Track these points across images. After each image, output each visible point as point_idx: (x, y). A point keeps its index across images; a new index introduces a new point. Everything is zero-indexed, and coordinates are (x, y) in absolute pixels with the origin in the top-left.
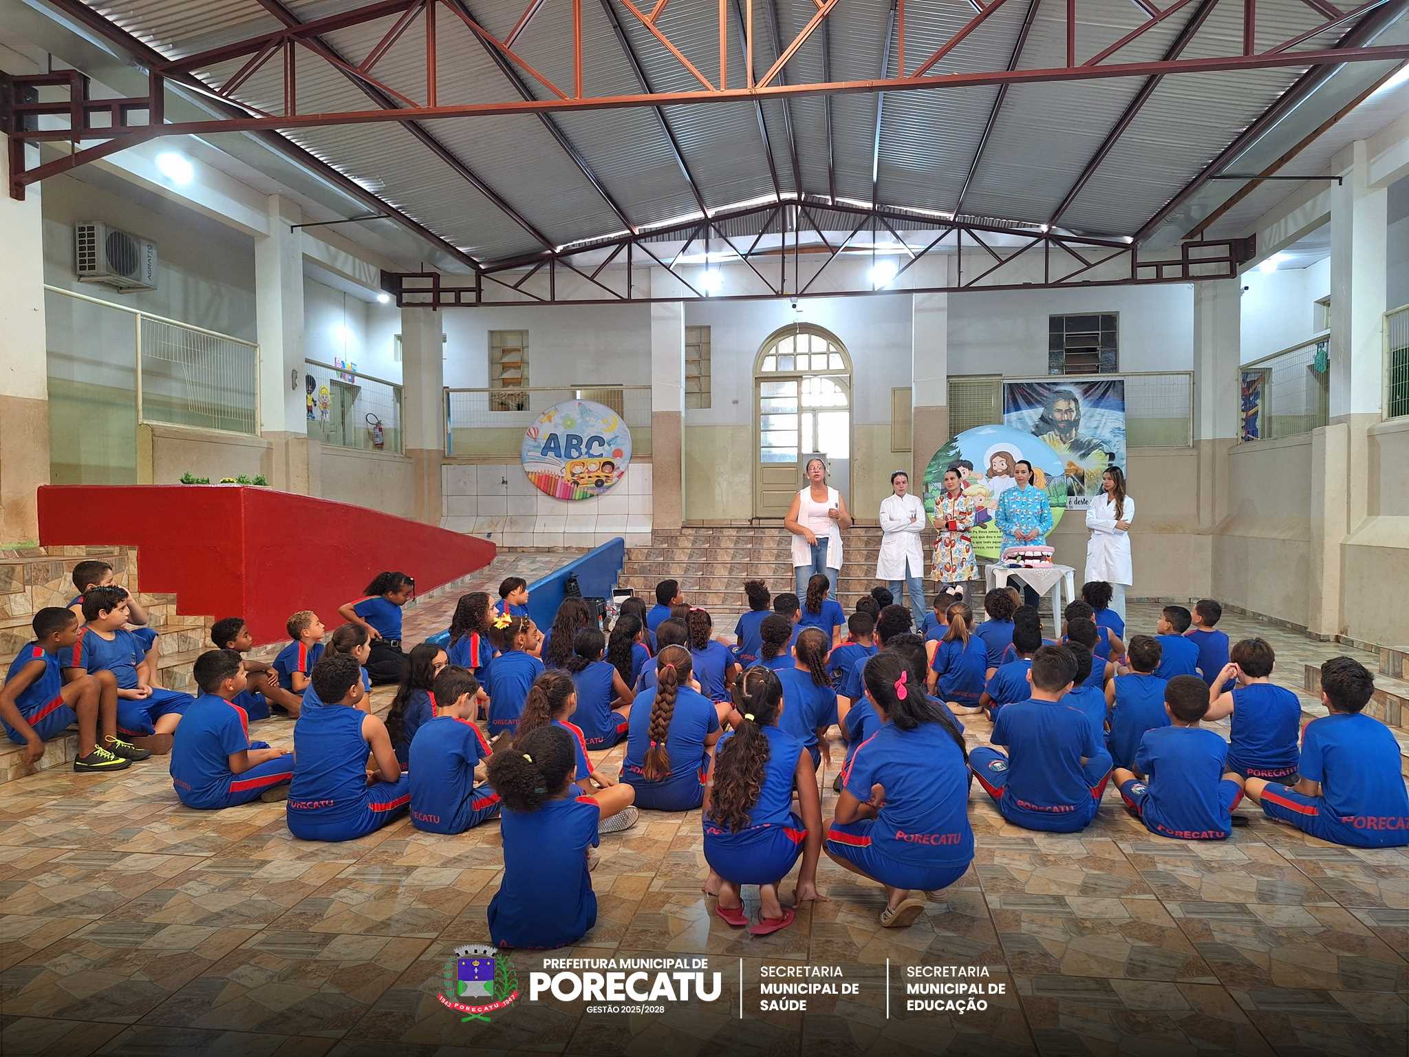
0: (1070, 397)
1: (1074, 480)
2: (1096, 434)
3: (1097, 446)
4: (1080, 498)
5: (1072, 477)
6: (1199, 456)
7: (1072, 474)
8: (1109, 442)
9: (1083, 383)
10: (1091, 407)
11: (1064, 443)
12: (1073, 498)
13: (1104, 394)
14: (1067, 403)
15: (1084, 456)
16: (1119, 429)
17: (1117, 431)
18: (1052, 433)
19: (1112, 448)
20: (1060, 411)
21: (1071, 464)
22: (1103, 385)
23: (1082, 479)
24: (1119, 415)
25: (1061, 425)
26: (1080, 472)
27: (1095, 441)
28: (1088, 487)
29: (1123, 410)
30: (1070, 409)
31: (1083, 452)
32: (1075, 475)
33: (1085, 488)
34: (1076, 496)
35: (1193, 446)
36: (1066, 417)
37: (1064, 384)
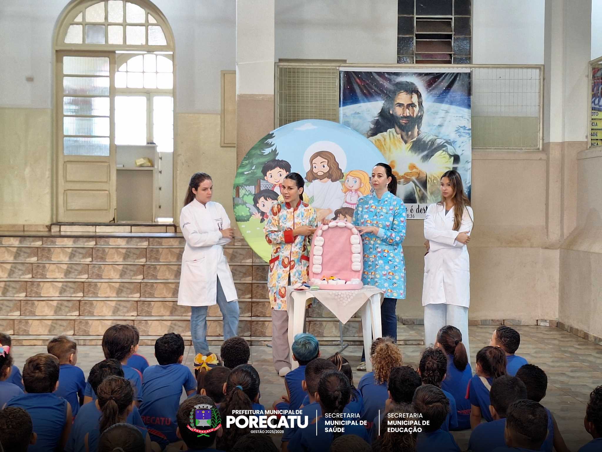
0: (412, 90)
1: (416, 185)
2: (439, 133)
3: (440, 147)
4: (422, 206)
5: (414, 182)
6: (548, 161)
7: (414, 178)
8: (454, 142)
9: (427, 74)
10: (435, 102)
11: (406, 142)
12: (415, 206)
13: (450, 86)
14: (409, 96)
15: (427, 157)
16: (464, 128)
17: (462, 130)
18: (393, 130)
19: (457, 149)
20: (400, 105)
21: (413, 167)
22: (447, 77)
23: (424, 184)
24: (466, 112)
25: (403, 122)
26: (423, 176)
27: (438, 141)
28: (432, 193)
29: (469, 106)
30: (413, 104)
31: (425, 153)
32: (417, 179)
33: (428, 194)
34: (418, 203)
35: (543, 149)
36: (408, 113)
37: (406, 74)
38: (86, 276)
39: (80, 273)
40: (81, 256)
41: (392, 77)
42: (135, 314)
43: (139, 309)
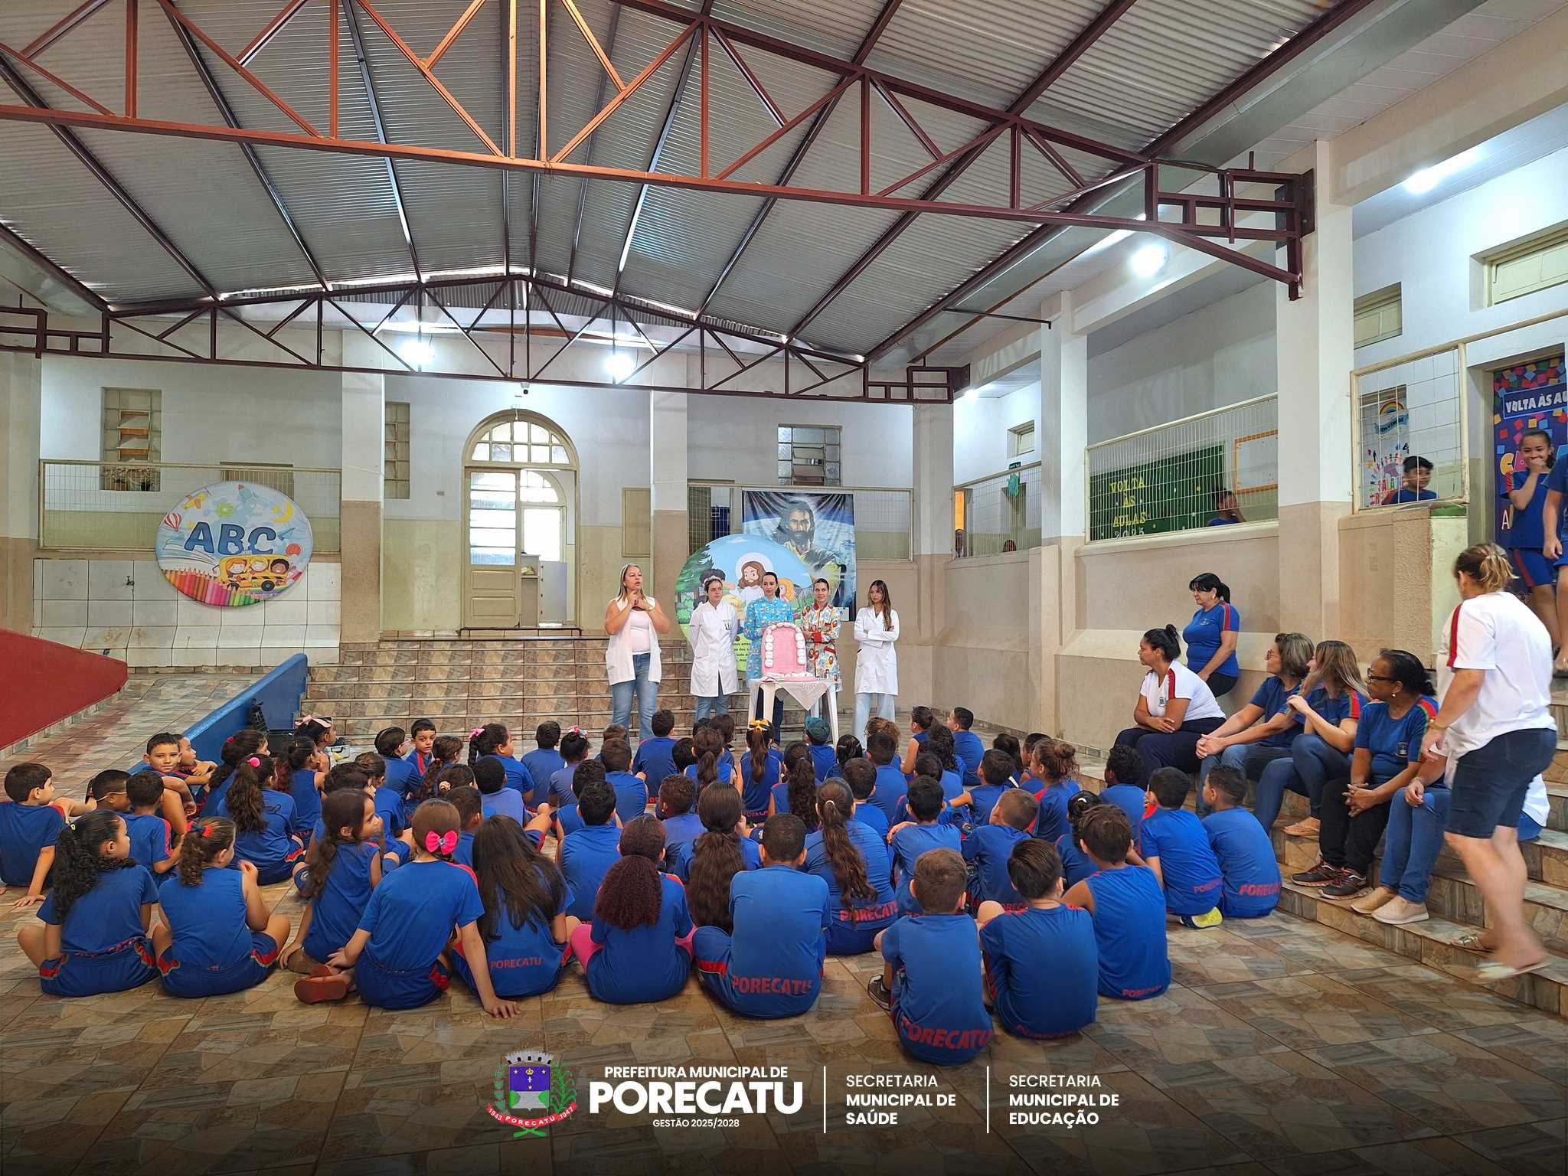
3: (830, 558)
9: (817, 495)
11: (801, 554)
13: (835, 507)
14: (802, 513)
16: (850, 542)
17: (847, 544)
18: (789, 543)
20: (795, 521)
22: (834, 498)
24: (849, 528)
25: (797, 536)
27: (828, 553)
29: (853, 523)
31: (817, 563)
35: (913, 561)
36: (801, 528)
37: (799, 495)
38: (522, 676)
39: (516, 674)
40: (513, 658)
41: (788, 497)
42: (575, 709)
43: (580, 705)
